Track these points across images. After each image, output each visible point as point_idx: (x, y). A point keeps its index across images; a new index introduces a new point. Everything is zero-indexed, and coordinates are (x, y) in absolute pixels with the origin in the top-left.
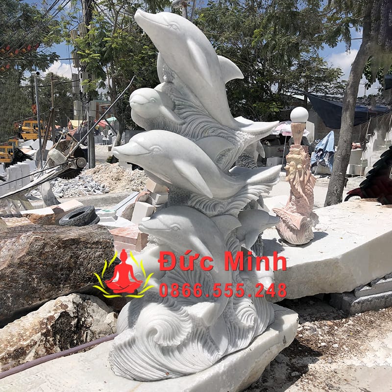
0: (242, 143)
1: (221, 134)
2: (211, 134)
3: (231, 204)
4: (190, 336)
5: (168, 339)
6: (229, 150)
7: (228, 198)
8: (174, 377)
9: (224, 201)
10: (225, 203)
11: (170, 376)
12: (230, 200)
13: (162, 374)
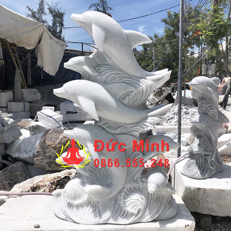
0: (144, 87)
1: (126, 82)
2: (117, 81)
3: (133, 128)
4: (86, 202)
5: (71, 199)
6: (132, 92)
7: (131, 124)
8: (69, 221)
9: (127, 125)
10: (128, 126)
11: (67, 219)
12: (132, 125)
13: (64, 217)
